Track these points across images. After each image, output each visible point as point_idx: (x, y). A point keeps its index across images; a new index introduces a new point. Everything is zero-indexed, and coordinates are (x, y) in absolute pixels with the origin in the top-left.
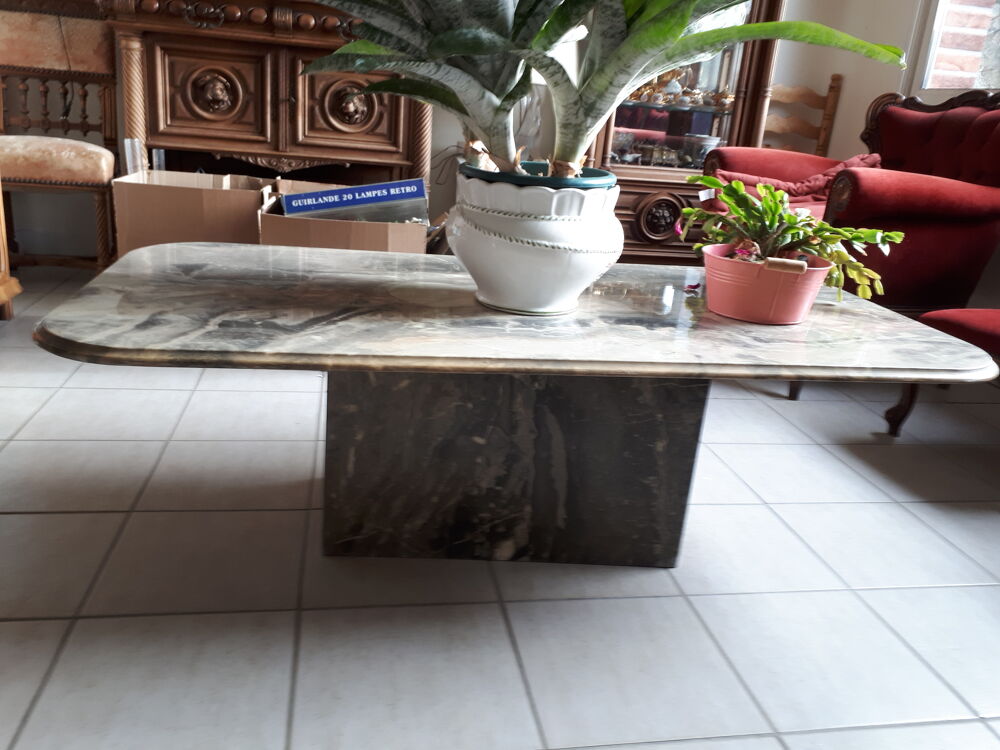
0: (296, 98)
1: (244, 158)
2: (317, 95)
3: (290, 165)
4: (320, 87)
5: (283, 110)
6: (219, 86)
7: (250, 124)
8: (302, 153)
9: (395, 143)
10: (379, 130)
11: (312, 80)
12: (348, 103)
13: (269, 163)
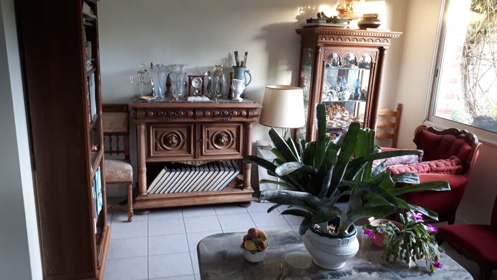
0: (202, 139)
1: (182, 162)
2: (210, 137)
3: (200, 163)
4: (211, 134)
5: (198, 144)
6: (174, 138)
7: (185, 150)
8: (204, 158)
9: (239, 151)
10: (232, 147)
11: (208, 131)
12: (221, 139)
13: (192, 163)
